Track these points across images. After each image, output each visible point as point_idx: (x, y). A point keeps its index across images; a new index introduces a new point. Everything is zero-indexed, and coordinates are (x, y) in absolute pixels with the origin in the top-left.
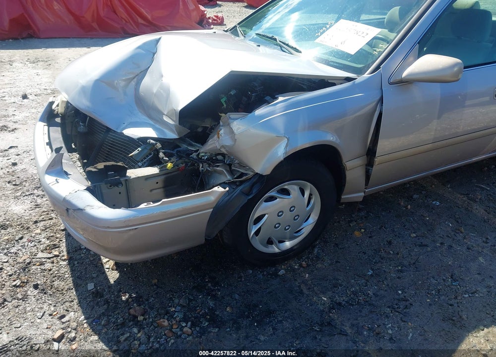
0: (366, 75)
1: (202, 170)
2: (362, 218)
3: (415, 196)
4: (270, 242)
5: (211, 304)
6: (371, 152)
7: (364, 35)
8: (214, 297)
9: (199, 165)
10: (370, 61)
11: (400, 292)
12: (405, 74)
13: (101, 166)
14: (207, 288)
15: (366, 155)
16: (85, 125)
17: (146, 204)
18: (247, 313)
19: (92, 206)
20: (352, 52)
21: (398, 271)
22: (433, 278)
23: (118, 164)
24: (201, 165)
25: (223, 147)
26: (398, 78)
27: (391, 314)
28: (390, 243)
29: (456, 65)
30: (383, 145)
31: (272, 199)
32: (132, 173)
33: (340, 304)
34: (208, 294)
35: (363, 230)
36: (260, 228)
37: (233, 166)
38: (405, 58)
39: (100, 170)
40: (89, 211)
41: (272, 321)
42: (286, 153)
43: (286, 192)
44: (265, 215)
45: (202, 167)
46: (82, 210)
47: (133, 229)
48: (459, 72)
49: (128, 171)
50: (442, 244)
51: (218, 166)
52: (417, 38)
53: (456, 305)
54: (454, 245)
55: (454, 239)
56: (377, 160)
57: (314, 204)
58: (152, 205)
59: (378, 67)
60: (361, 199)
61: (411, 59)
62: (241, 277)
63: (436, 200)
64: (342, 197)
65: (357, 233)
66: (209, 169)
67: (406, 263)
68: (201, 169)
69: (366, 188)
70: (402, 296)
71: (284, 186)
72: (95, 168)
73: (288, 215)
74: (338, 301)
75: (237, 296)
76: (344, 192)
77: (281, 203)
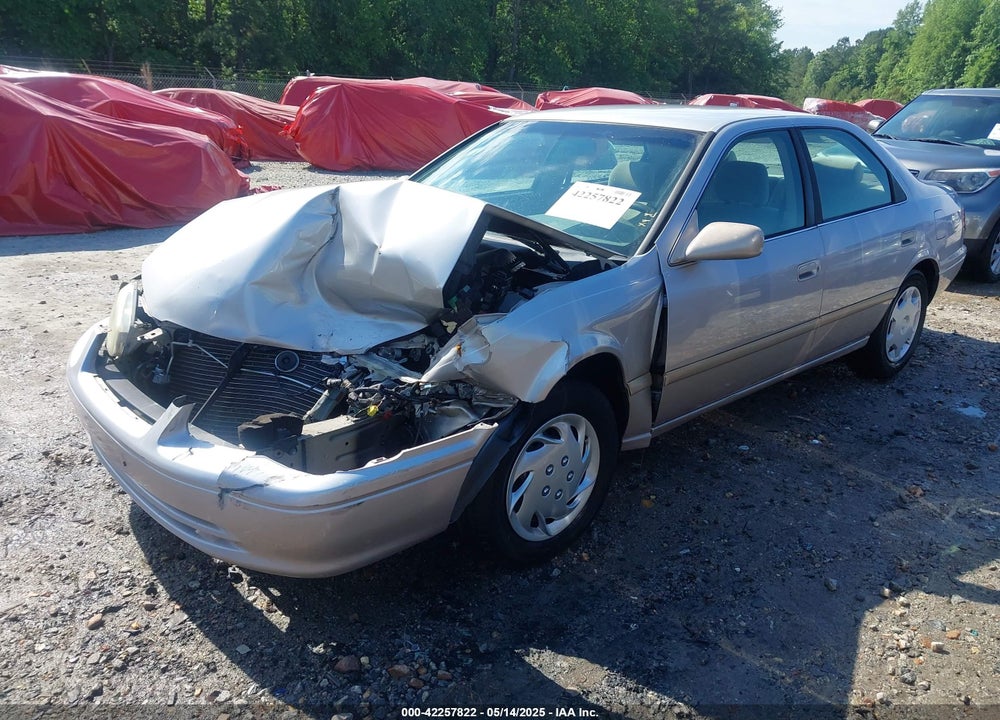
0: (637, 256)
1: (422, 414)
2: (644, 481)
3: (712, 441)
4: (535, 522)
5: (465, 632)
6: (656, 368)
7: (618, 201)
8: (465, 623)
9: (413, 407)
10: (637, 236)
11: (738, 569)
12: (689, 251)
13: (265, 419)
14: (446, 612)
15: (650, 371)
16: (165, 372)
17: (375, 461)
18: (526, 636)
19: (279, 477)
20: (608, 224)
21: (725, 545)
22: (776, 546)
23: (290, 415)
24: (417, 407)
25: (467, 367)
26: (681, 257)
27: (737, 602)
28: (699, 509)
29: (753, 234)
30: (673, 357)
31: (537, 445)
32: (310, 430)
33: (660, 601)
34: (453, 620)
35: (653, 497)
36: (522, 497)
37: (474, 399)
38: (683, 230)
39: (265, 425)
40: (276, 485)
41: (569, 641)
42: (568, 364)
43: (554, 434)
44: (528, 473)
45: (422, 408)
46: (261, 486)
47: (354, 505)
48: (760, 244)
49: (304, 427)
50: (772, 501)
51: (448, 404)
52: (692, 202)
53: (817, 576)
54: (788, 501)
55: (785, 493)
56: (667, 377)
57: (590, 452)
58: (385, 461)
59: (651, 244)
60: (647, 444)
61: (691, 230)
62: (495, 589)
63: (743, 444)
64: (624, 441)
65: (646, 503)
66: (432, 411)
67: (731, 532)
68: (418, 414)
69: (653, 426)
70: (742, 576)
71: (553, 423)
72: (256, 423)
73: (559, 473)
74: (655, 598)
75: (501, 616)
76: (626, 432)
77: (551, 451)
